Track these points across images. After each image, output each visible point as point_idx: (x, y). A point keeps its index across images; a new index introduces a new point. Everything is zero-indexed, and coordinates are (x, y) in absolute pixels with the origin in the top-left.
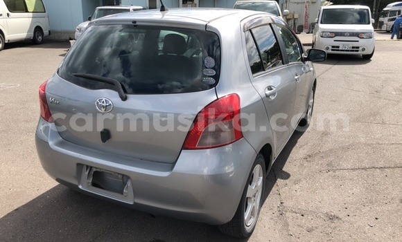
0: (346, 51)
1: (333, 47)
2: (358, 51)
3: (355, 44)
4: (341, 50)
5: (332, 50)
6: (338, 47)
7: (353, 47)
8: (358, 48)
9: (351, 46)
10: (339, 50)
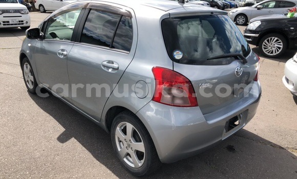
0: (15, 24)
1: (4, 22)
2: (23, 24)
3: (20, 19)
4: (11, 24)
5: (4, 25)
6: (8, 22)
7: (19, 21)
8: (22, 21)
9: (18, 20)
10: (9, 25)
